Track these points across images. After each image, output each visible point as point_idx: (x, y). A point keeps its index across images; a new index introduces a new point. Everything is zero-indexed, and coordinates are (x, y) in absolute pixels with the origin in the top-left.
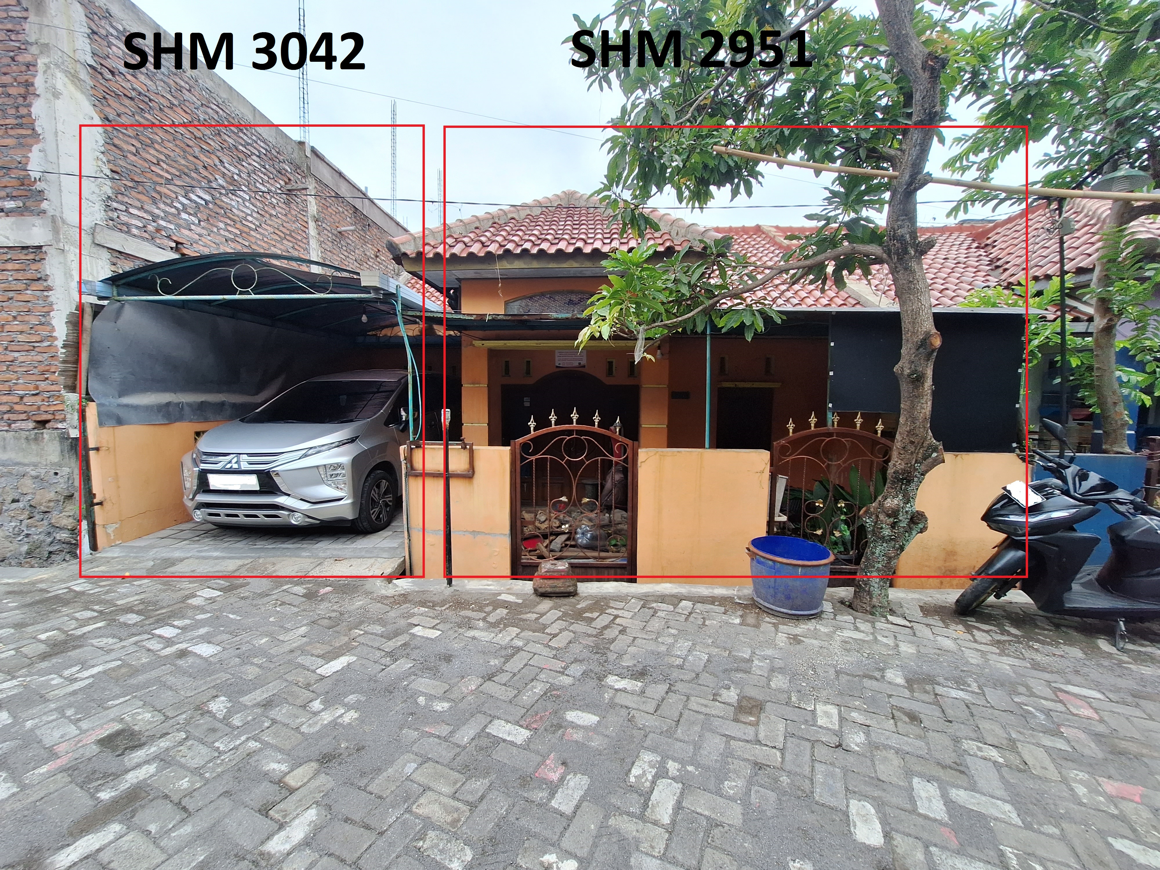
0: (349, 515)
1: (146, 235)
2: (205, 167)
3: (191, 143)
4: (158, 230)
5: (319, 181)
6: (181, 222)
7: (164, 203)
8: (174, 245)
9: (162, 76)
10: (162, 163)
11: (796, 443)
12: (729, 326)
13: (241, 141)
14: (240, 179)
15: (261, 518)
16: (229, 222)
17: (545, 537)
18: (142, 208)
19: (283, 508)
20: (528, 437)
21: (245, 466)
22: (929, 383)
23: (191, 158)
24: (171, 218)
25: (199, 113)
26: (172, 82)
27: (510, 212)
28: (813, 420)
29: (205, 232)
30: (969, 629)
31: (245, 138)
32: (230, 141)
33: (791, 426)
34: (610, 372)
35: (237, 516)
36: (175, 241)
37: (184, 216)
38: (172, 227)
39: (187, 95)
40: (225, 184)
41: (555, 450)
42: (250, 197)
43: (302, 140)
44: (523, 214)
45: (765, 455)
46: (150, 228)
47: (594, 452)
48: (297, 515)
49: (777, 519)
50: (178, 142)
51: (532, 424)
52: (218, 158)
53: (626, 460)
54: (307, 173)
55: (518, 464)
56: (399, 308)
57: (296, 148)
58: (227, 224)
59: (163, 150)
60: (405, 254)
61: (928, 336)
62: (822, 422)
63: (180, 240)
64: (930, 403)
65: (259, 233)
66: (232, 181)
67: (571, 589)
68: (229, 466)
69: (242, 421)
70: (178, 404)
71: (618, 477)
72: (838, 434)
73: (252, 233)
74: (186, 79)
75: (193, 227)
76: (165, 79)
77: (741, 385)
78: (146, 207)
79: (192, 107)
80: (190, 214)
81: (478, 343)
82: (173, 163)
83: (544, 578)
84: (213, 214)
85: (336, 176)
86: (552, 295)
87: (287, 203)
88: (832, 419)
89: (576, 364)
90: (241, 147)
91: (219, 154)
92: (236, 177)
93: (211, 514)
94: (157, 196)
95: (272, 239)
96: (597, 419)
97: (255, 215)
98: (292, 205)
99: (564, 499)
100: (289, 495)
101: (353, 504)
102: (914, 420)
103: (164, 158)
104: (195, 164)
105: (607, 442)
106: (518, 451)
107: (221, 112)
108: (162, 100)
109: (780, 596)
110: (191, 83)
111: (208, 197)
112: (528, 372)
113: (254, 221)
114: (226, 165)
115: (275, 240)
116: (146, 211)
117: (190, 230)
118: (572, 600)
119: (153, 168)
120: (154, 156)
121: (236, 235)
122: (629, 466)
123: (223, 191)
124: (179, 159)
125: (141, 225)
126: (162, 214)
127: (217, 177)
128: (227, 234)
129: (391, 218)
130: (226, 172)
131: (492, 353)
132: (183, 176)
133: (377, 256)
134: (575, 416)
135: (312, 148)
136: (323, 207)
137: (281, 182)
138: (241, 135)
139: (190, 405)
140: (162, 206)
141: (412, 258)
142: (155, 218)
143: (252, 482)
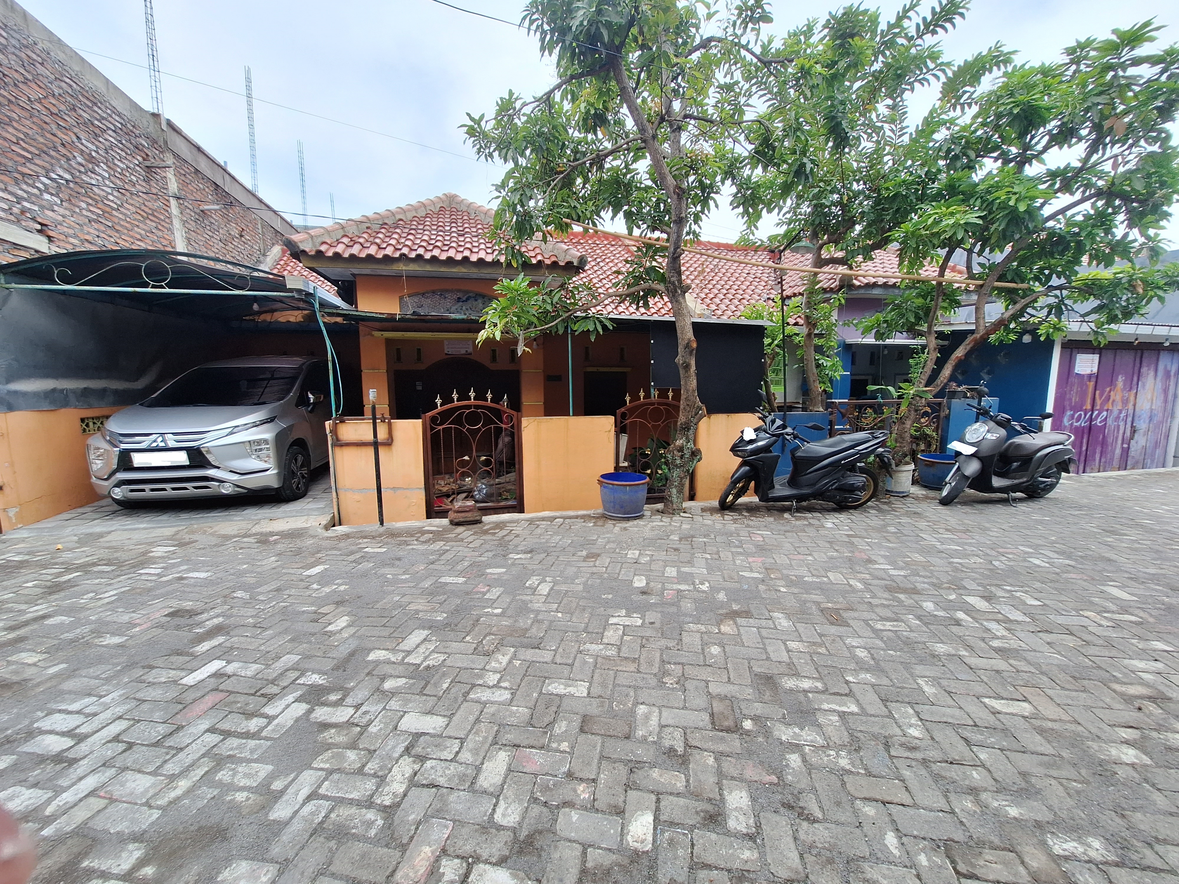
0: (275, 484)
1: (12, 218)
2: (63, 144)
3: (47, 120)
4: (23, 212)
5: (177, 156)
6: (44, 203)
7: (26, 183)
8: (39, 227)
9: (13, 50)
10: (21, 142)
11: (632, 410)
12: (580, 330)
13: (96, 115)
14: (98, 156)
15: (191, 490)
16: (90, 201)
17: (448, 496)
18: (6, 189)
19: (213, 480)
20: (435, 411)
21: (171, 444)
22: (693, 368)
23: (49, 136)
24: (34, 199)
25: (53, 87)
26: (23, 56)
27: (398, 213)
28: (642, 394)
29: (68, 213)
30: (723, 516)
31: (100, 112)
32: (85, 115)
33: (628, 399)
34: (494, 359)
35: (164, 490)
36: (40, 223)
37: (47, 196)
38: (36, 208)
39: (41, 69)
40: (83, 162)
41: (458, 421)
42: (110, 174)
43: (156, 111)
44: (410, 216)
45: (611, 419)
46: (15, 210)
47: (488, 421)
48: (227, 485)
49: (621, 465)
50: (35, 120)
51: (438, 401)
52: (75, 134)
53: (512, 427)
54: (165, 148)
55: (429, 434)
56: (317, 306)
57: (151, 120)
58: (89, 204)
59: (21, 128)
60: (304, 252)
61: (689, 341)
62: (648, 395)
63: (45, 222)
64: (695, 381)
65: (121, 213)
66: (91, 159)
67: (478, 518)
68: (154, 445)
69: (141, 405)
70: (62, 391)
71: (507, 439)
72: (659, 404)
73: (114, 213)
74: (38, 52)
75: (56, 208)
76: (17, 52)
77: (602, 369)
78: (10, 188)
79: (46, 81)
80: (52, 194)
81: (377, 334)
82: (31, 142)
83: (458, 512)
84: (75, 194)
85: (195, 151)
86: (443, 293)
87: (147, 181)
88: (654, 393)
89: (463, 351)
90: (96, 122)
91: (76, 130)
92: (94, 154)
93: (132, 491)
94: (19, 176)
95: (135, 220)
96: (489, 396)
97: (116, 193)
98: (152, 183)
99: (466, 458)
100: (218, 468)
101: (278, 474)
102: (688, 391)
103: (22, 137)
104: (53, 142)
105: (498, 413)
106: (428, 423)
107: (74, 85)
108: (16, 76)
109: (617, 507)
110: (43, 56)
111: (68, 176)
112: (419, 359)
113: (116, 200)
114: (84, 142)
115: (139, 220)
116: (11, 193)
117: (53, 211)
118: (479, 525)
119: (14, 148)
120: (13, 135)
121: (98, 215)
122: (515, 431)
123: (82, 169)
124: (37, 136)
125: (6, 207)
126: (25, 195)
127: (76, 154)
128: (89, 214)
129: (254, 195)
130: (84, 148)
131: (388, 341)
132: (43, 155)
133: (241, 236)
134: (472, 394)
135: (168, 120)
136: (183, 184)
137: (139, 158)
138: (96, 109)
139: (73, 391)
140: (24, 187)
141: (311, 256)
142: (19, 200)
143: (182, 458)
